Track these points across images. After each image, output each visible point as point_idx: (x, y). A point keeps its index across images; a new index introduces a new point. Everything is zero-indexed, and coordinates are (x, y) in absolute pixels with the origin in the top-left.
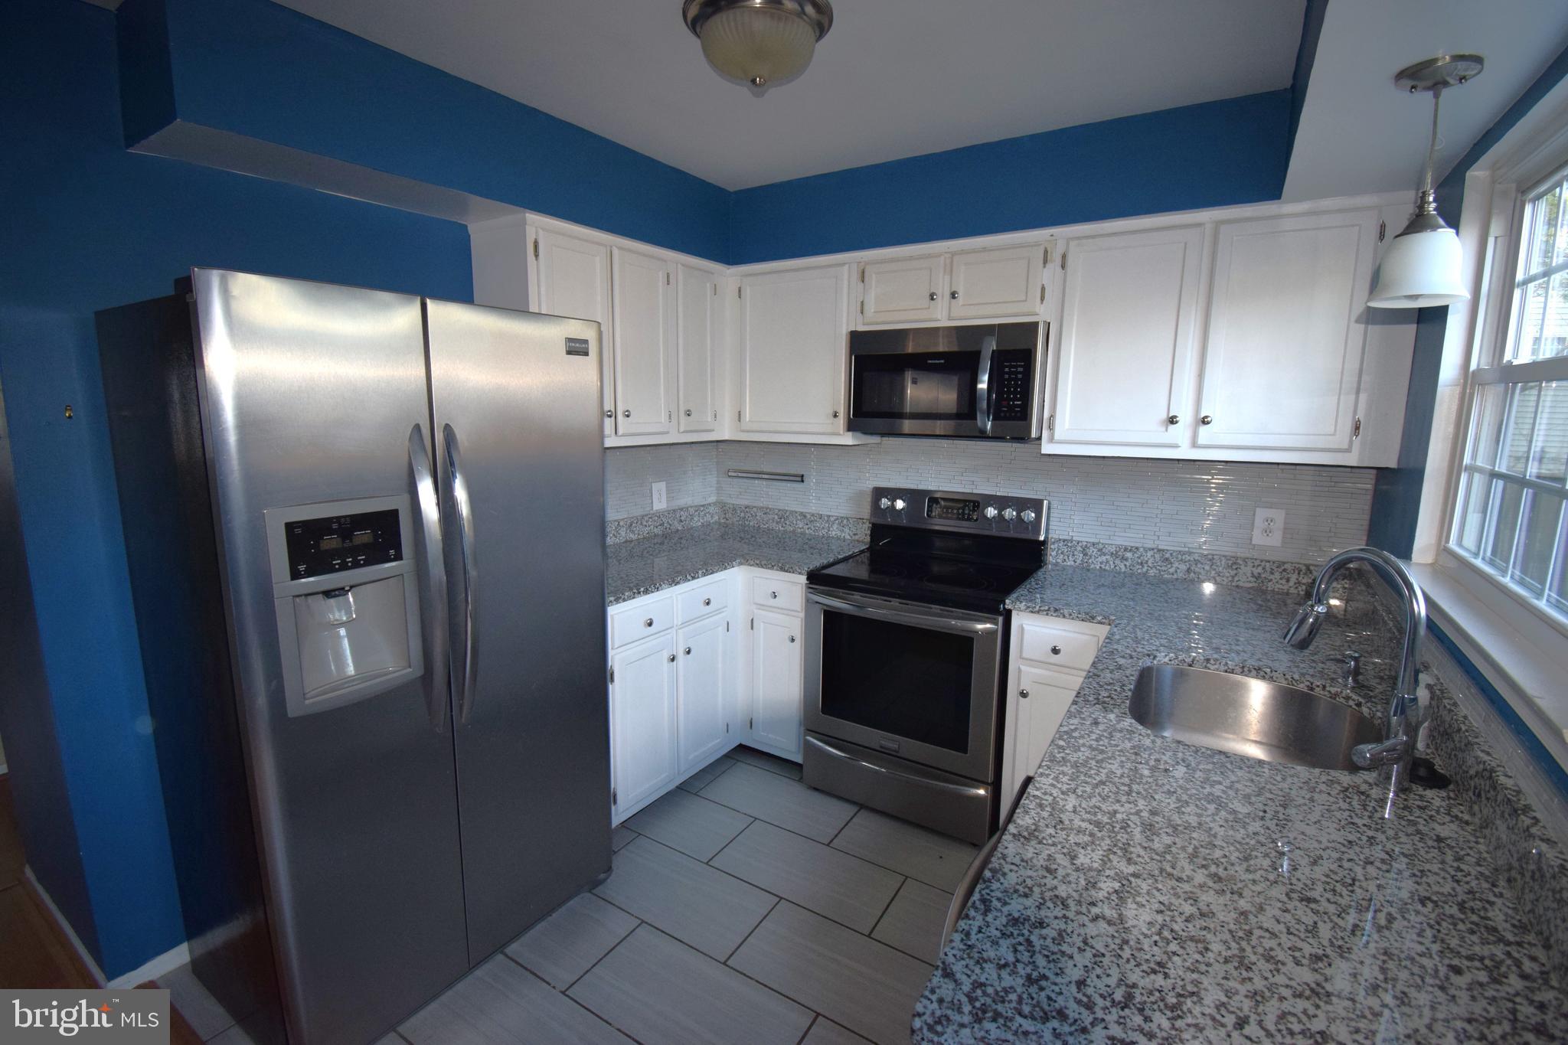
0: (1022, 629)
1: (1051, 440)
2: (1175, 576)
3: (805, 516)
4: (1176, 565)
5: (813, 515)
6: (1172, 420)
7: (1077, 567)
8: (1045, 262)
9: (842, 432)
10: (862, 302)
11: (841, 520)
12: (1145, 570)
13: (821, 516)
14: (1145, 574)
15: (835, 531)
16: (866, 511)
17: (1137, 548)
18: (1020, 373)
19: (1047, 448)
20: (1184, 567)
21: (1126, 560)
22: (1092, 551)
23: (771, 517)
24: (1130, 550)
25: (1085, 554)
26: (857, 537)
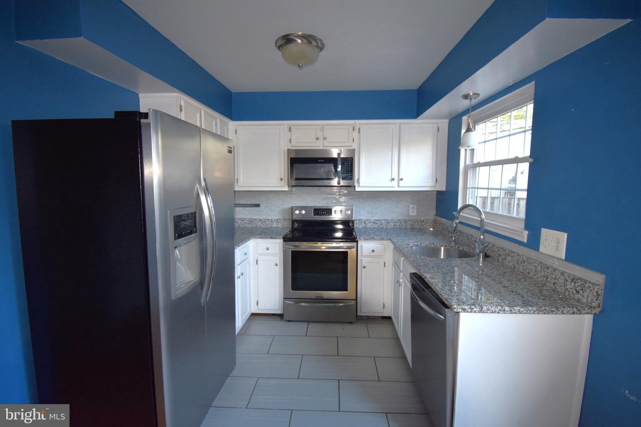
1: (359, 186)
2: (391, 227)
3: (261, 220)
4: (391, 224)
5: (265, 219)
6: (393, 179)
7: (363, 228)
8: (354, 130)
9: (284, 186)
10: (290, 139)
11: (277, 221)
12: (382, 226)
13: (268, 220)
14: (383, 228)
15: (275, 225)
16: (288, 216)
17: (380, 220)
18: (350, 165)
19: (357, 189)
20: (393, 224)
21: (377, 224)
22: (367, 222)
23: (245, 222)
24: (378, 221)
25: (365, 223)
26: (284, 226)
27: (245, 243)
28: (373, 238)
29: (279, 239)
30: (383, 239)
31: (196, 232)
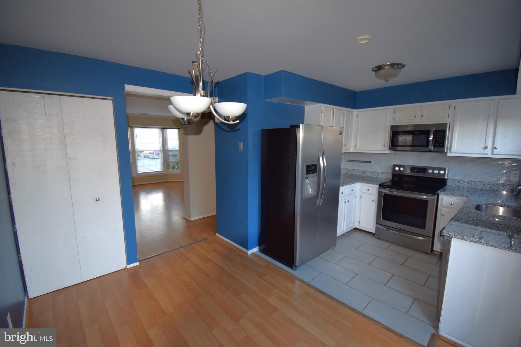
0: (442, 199)
1: (450, 152)
2: (487, 189)
3: (371, 172)
4: (487, 186)
5: (373, 172)
6: (486, 148)
7: (457, 186)
8: (449, 108)
9: (387, 150)
10: (394, 118)
11: (382, 173)
13: (376, 172)
14: (477, 188)
15: (380, 176)
16: (390, 171)
17: (475, 181)
18: (442, 136)
19: (449, 154)
20: (489, 186)
21: (472, 184)
22: (461, 182)
23: (360, 172)
24: (473, 182)
25: (459, 183)
26: (387, 178)
27: (352, 184)
28: (452, 194)
29: (376, 185)
30: (463, 196)
31: (316, 173)
